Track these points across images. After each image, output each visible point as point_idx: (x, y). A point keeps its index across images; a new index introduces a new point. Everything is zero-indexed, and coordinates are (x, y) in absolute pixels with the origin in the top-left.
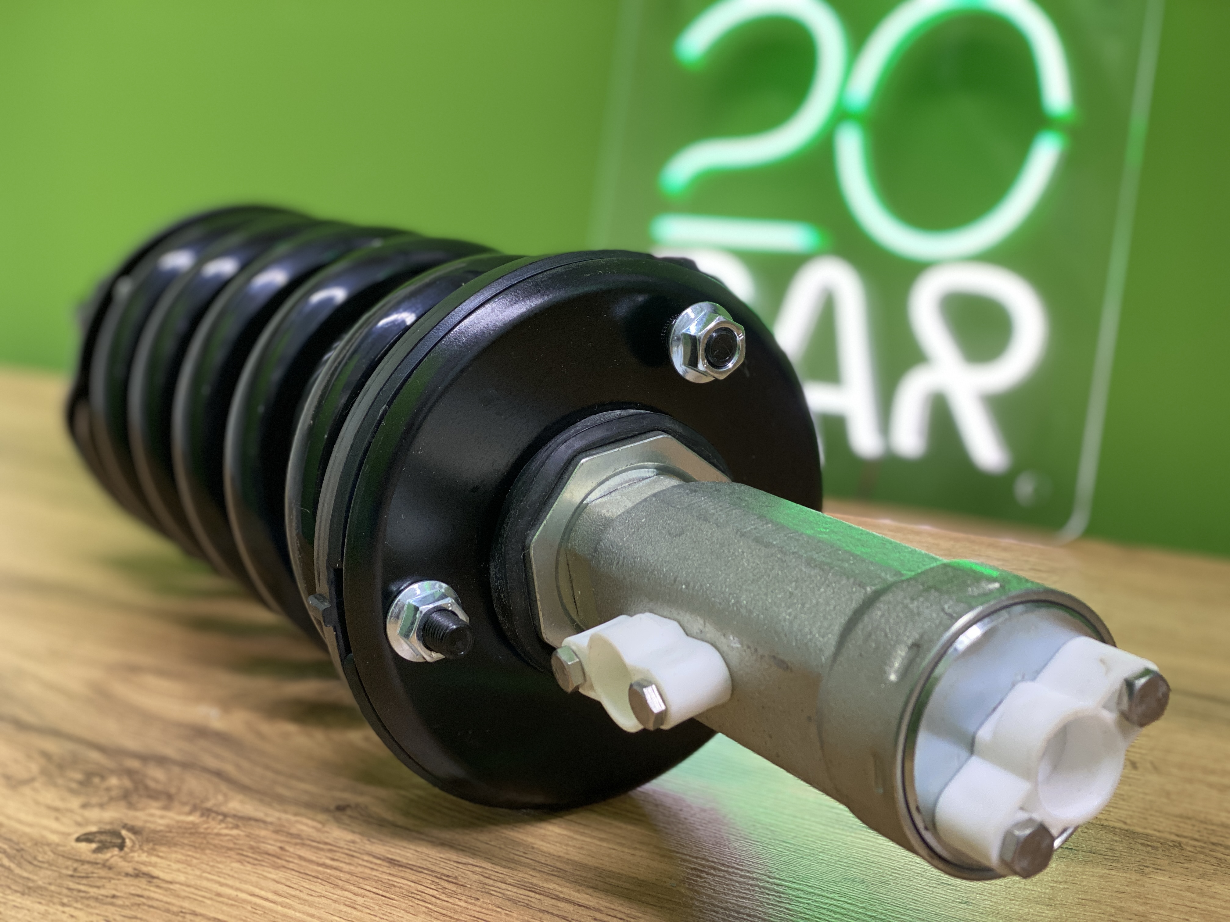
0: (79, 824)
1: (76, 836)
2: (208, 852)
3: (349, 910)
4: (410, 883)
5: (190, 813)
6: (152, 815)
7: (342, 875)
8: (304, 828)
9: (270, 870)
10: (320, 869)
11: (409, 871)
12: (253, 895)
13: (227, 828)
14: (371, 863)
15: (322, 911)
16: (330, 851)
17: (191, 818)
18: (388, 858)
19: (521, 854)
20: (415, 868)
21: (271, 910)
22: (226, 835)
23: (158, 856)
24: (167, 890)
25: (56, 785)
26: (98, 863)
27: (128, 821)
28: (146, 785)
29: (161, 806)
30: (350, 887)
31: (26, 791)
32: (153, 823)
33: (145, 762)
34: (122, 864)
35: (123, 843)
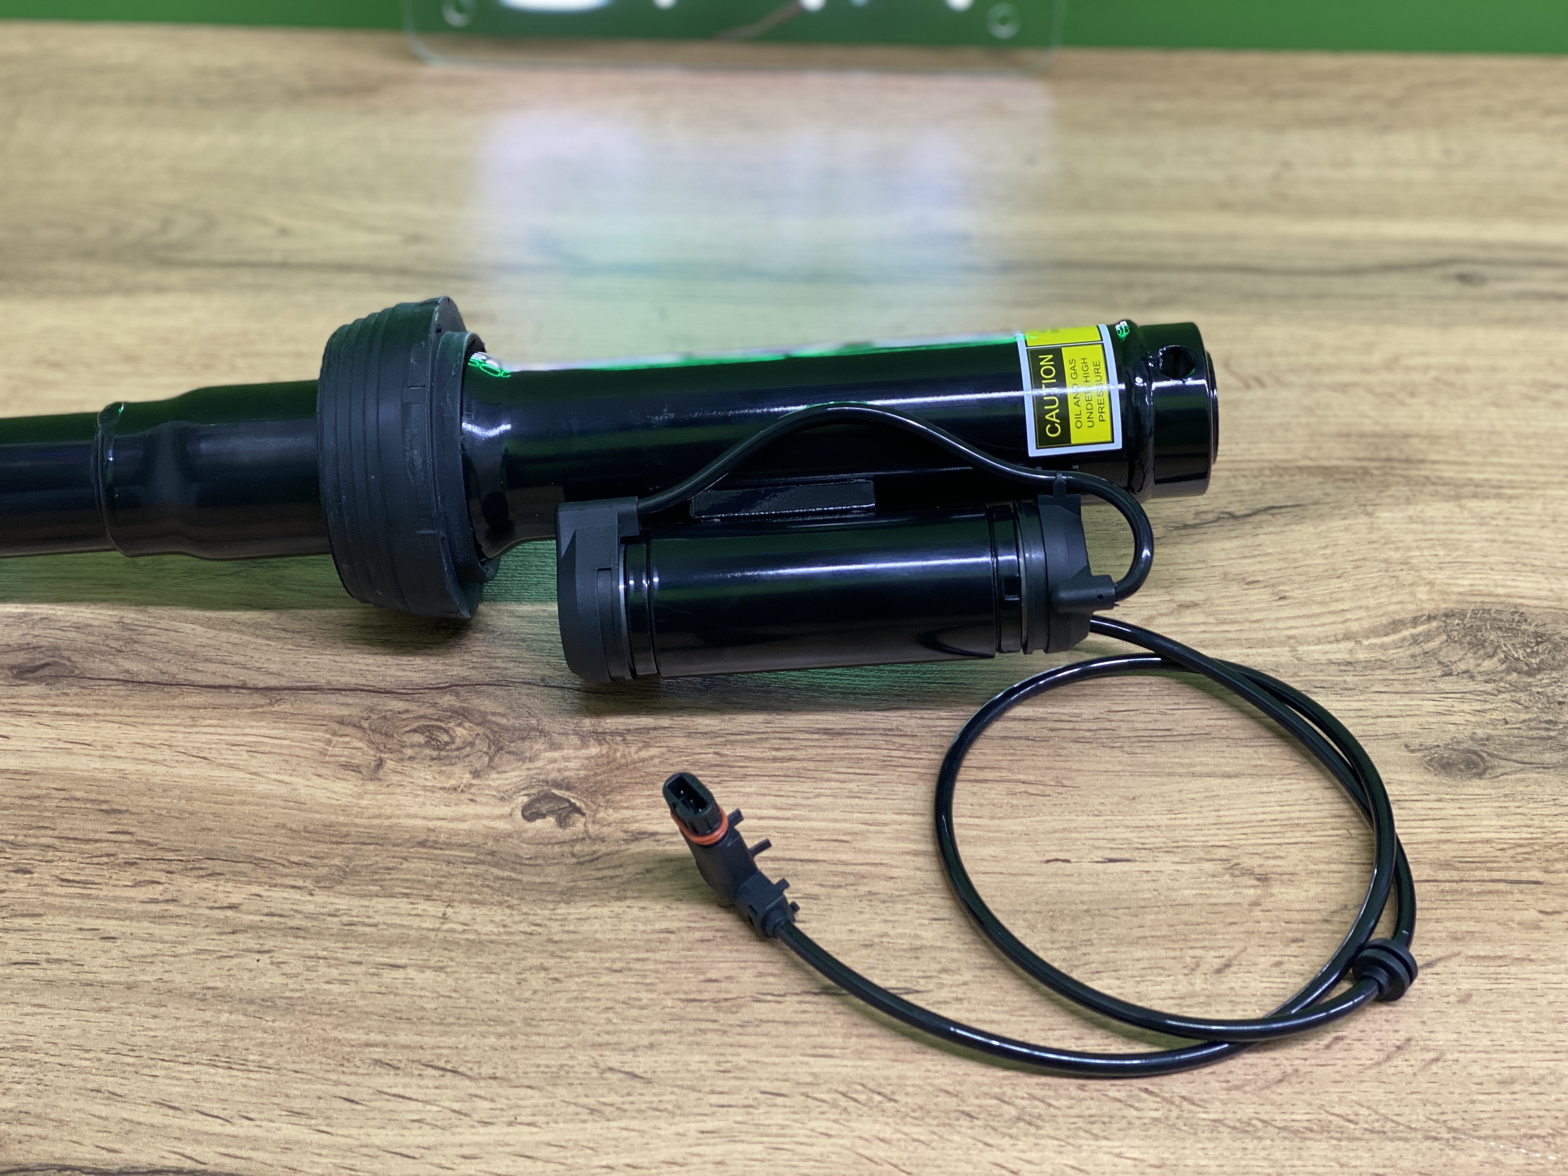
0: (502, 799)
1: (518, 814)
3: (859, 802)
4: (870, 751)
5: (584, 744)
6: (555, 761)
7: (805, 764)
9: (739, 783)
10: (779, 765)
12: (761, 818)
13: (640, 749)
14: (812, 740)
15: (837, 812)
16: (761, 739)
17: (594, 750)
21: (798, 829)
22: (652, 758)
23: (627, 808)
25: (411, 758)
26: (583, 839)
27: (542, 777)
28: (498, 724)
29: (547, 746)
30: (828, 775)
31: (395, 778)
32: (566, 769)
33: (457, 695)
34: (606, 830)
35: (572, 805)
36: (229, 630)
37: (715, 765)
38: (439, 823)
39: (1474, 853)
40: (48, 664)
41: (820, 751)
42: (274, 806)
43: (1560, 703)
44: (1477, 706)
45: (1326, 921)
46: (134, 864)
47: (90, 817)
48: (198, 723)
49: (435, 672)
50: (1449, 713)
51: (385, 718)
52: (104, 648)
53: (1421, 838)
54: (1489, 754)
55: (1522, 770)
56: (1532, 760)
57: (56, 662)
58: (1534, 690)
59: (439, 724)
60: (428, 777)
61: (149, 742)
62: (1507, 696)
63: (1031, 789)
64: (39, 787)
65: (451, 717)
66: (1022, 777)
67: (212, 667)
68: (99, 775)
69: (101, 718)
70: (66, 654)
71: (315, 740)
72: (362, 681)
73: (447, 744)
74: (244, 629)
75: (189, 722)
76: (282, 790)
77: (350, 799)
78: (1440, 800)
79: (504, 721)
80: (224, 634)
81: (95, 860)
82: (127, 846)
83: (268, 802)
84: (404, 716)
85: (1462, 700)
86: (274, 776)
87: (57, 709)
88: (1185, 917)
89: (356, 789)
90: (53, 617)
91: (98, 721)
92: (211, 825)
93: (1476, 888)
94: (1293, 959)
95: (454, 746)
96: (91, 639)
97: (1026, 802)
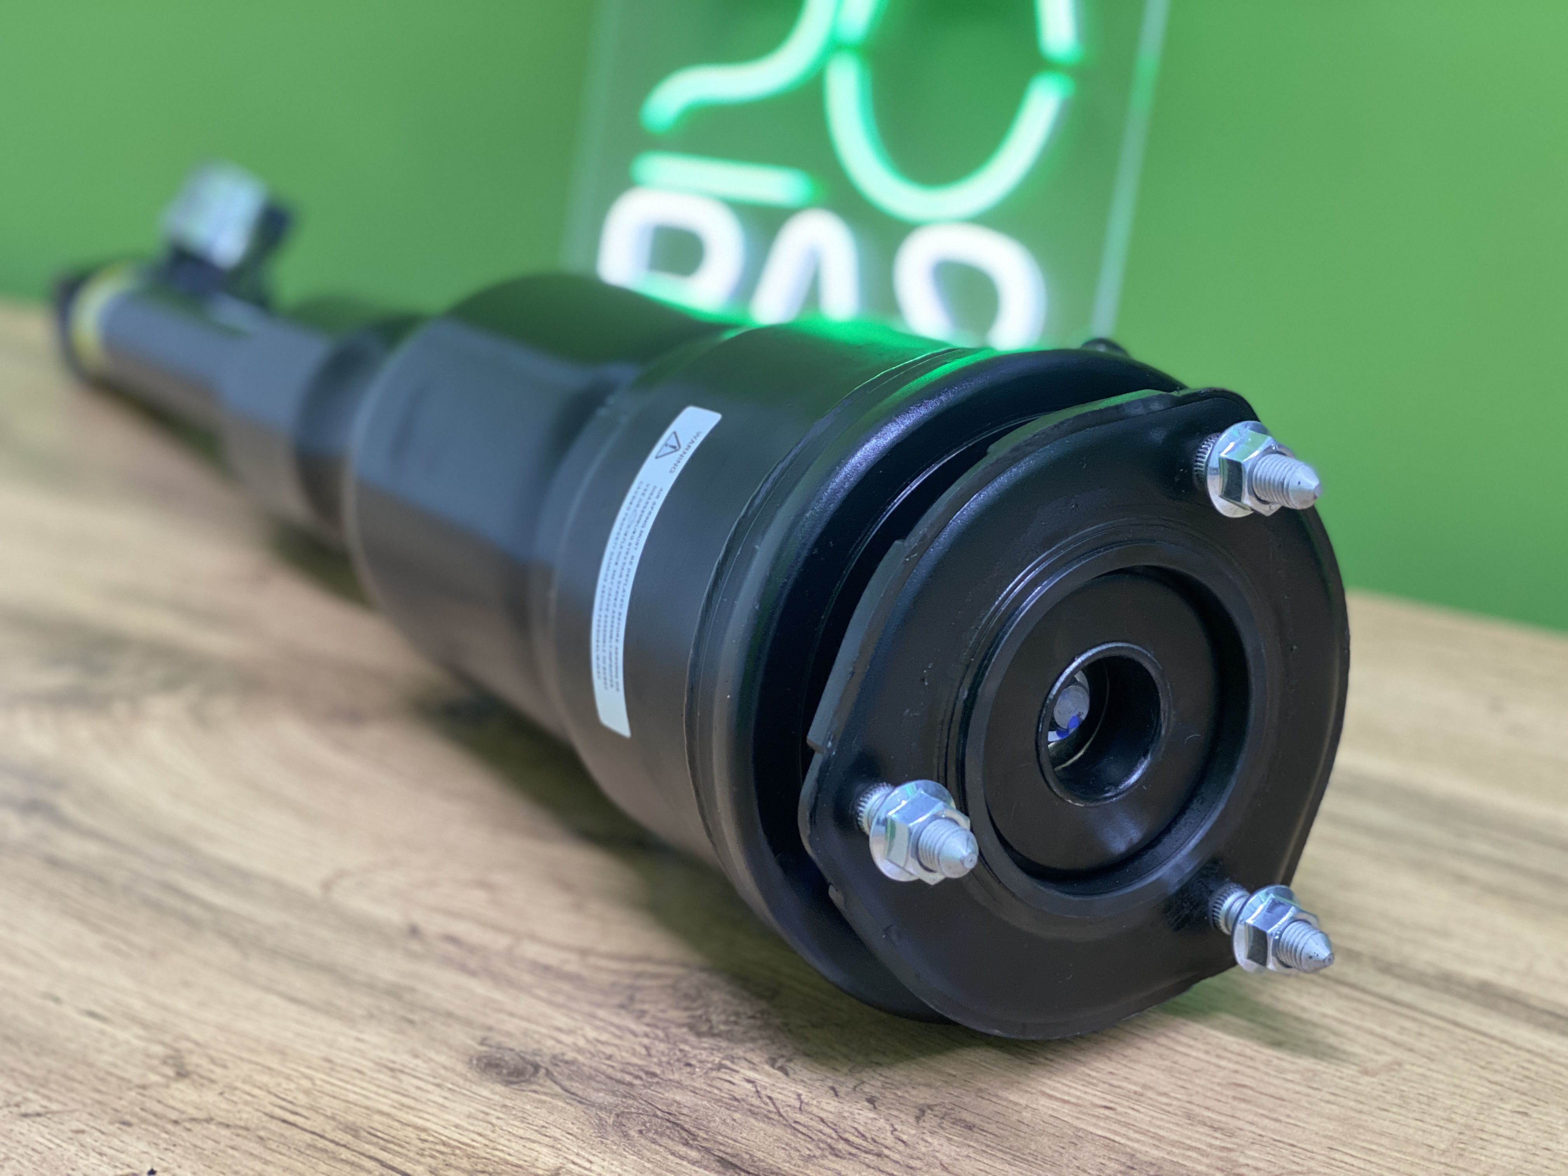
39: (393, 1132)
43: (688, 1065)
44: (604, 1037)
45: (176, 1122)
50: (570, 1032)
53: (369, 1103)
54: (548, 1073)
55: (555, 1096)
56: (580, 1093)
58: (682, 1046)
62: (646, 1041)
78: (438, 1086)
85: (597, 1028)
88: (71, 1073)
93: (345, 1154)
94: (98, 1134)
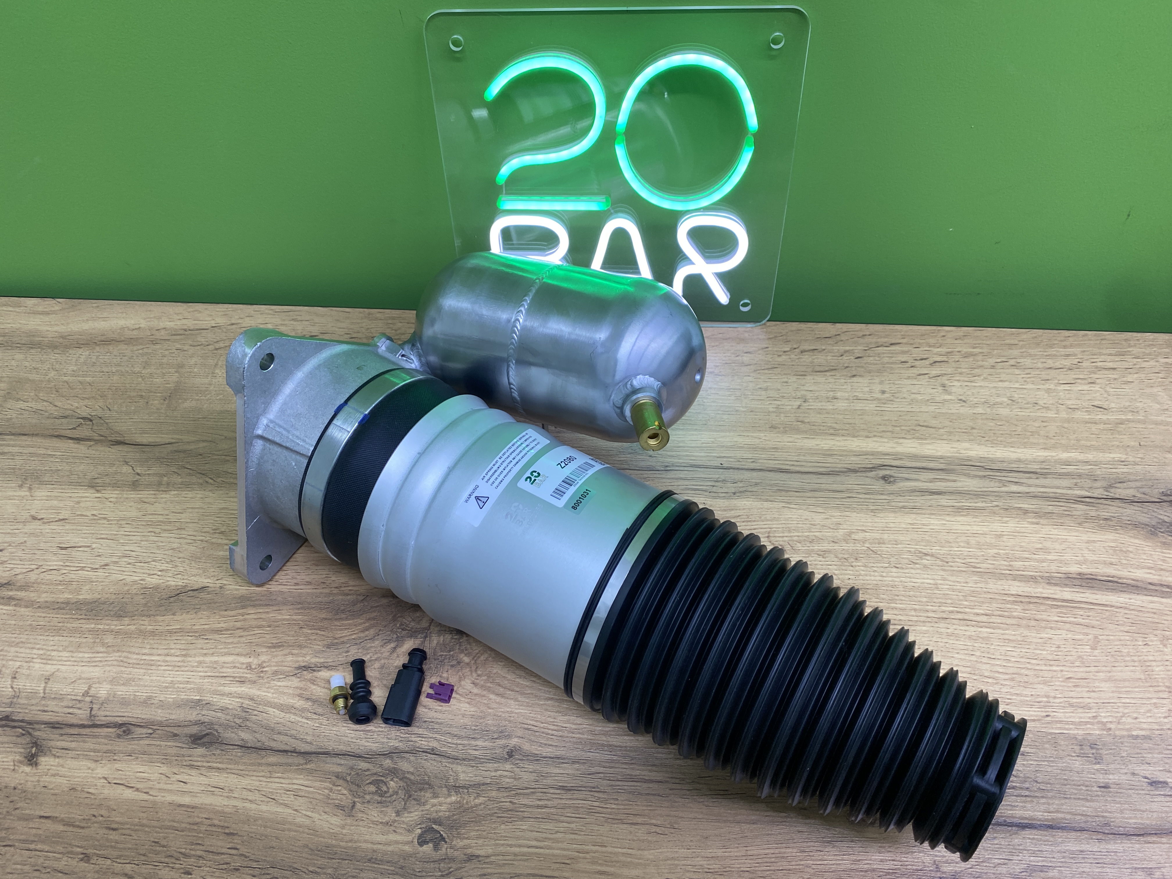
0: (409, 831)
1: (416, 841)
2: (483, 822)
3: (576, 837)
5: (450, 795)
6: (434, 805)
7: (552, 810)
8: (508, 780)
9: (520, 823)
10: (538, 810)
11: (575, 792)
12: (528, 847)
13: (475, 798)
15: (565, 844)
17: (454, 798)
18: (560, 786)
19: (609, 753)
20: (576, 788)
21: (546, 855)
22: (480, 804)
23: (467, 838)
24: (491, 863)
25: (369, 802)
26: (445, 859)
27: (428, 816)
28: (410, 780)
29: (431, 795)
30: (562, 818)
31: (360, 815)
32: (440, 811)
33: (392, 758)
34: (456, 853)
35: (441, 835)
36: (291, 713)
37: (510, 810)
38: (380, 847)
40: (207, 734)
41: (559, 801)
42: (304, 833)
46: (238, 870)
47: (221, 838)
48: (272, 776)
49: (383, 743)
51: (358, 773)
52: (233, 724)
57: (211, 733)
59: (383, 778)
60: (376, 815)
61: (249, 787)
63: (658, 830)
64: (198, 817)
65: (388, 774)
66: (654, 821)
67: (282, 738)
68: (227, 810)
69: (229, 771)
70: (216, 727)
71: (325, 788)
72: (349, 749)
73: (386, 792)
74: (297, 712)
75: (268, 774)
76: (307, 822)
77: (339, 829)
79: (412, 777)
80: (288, 715)
81: (221, 867)
82: (236, 857)
83: (301, 829)
84: (367, 773)
86: (304, 812)
87: (209, 764)
89: (342, 822)
90: (212, 703)
91: (228, 773)
92: (274, 844)
95: (388, 795)
96: (228, 717)
97: (655, 839)
